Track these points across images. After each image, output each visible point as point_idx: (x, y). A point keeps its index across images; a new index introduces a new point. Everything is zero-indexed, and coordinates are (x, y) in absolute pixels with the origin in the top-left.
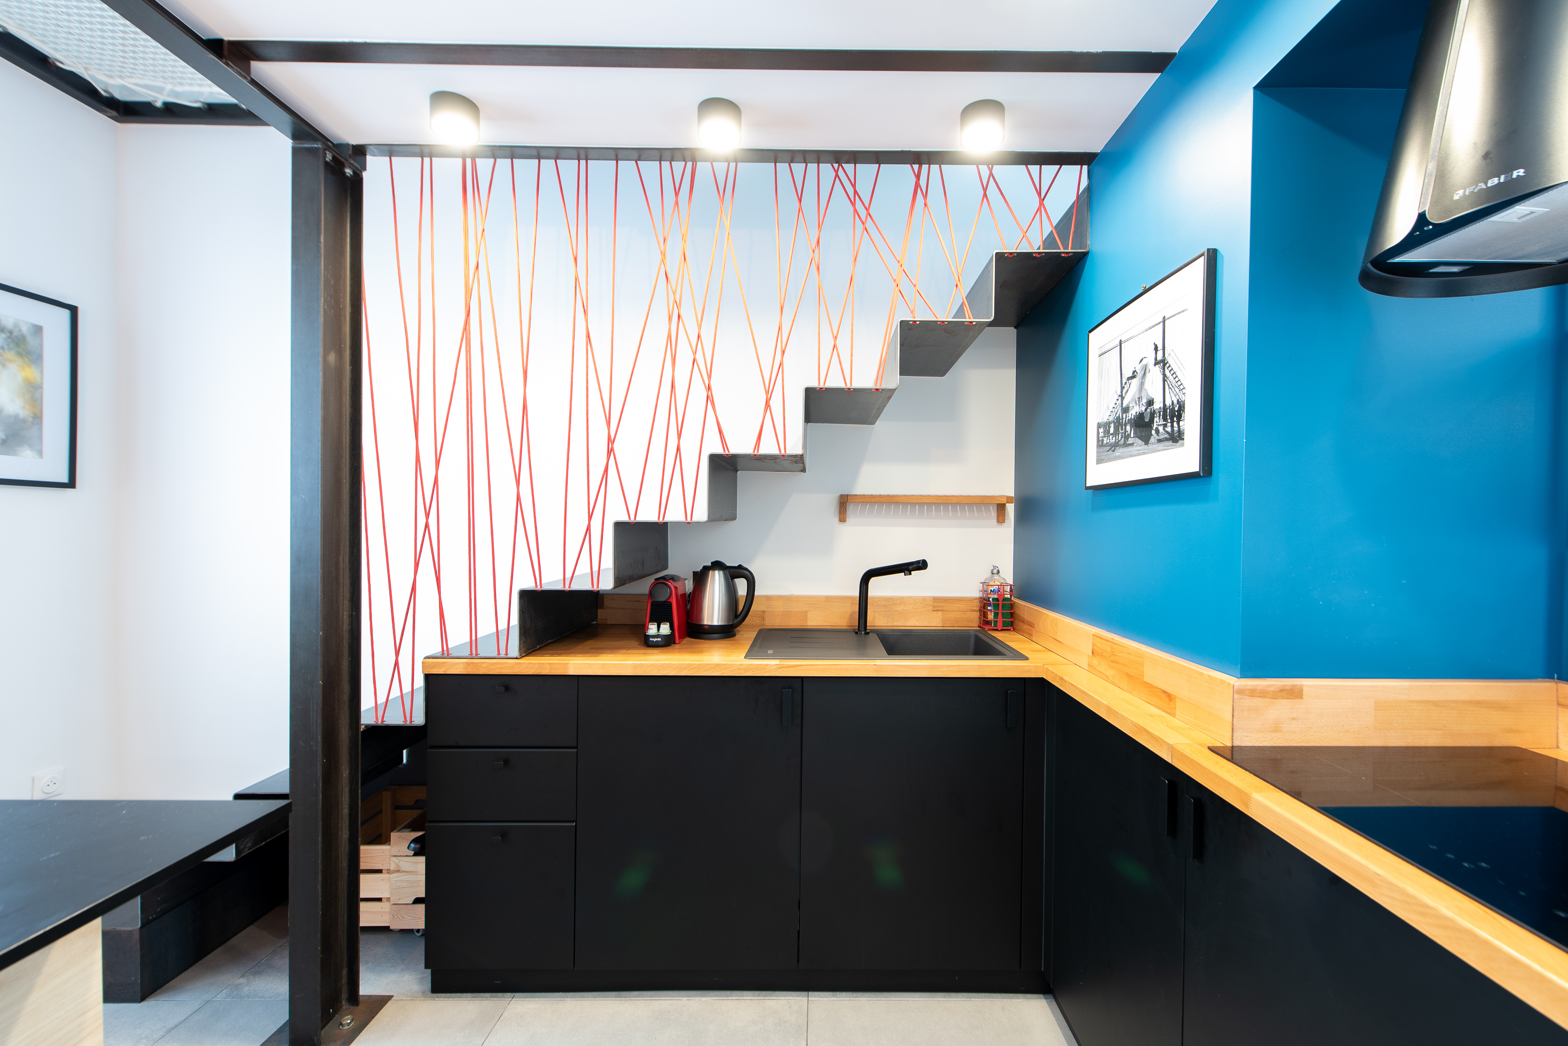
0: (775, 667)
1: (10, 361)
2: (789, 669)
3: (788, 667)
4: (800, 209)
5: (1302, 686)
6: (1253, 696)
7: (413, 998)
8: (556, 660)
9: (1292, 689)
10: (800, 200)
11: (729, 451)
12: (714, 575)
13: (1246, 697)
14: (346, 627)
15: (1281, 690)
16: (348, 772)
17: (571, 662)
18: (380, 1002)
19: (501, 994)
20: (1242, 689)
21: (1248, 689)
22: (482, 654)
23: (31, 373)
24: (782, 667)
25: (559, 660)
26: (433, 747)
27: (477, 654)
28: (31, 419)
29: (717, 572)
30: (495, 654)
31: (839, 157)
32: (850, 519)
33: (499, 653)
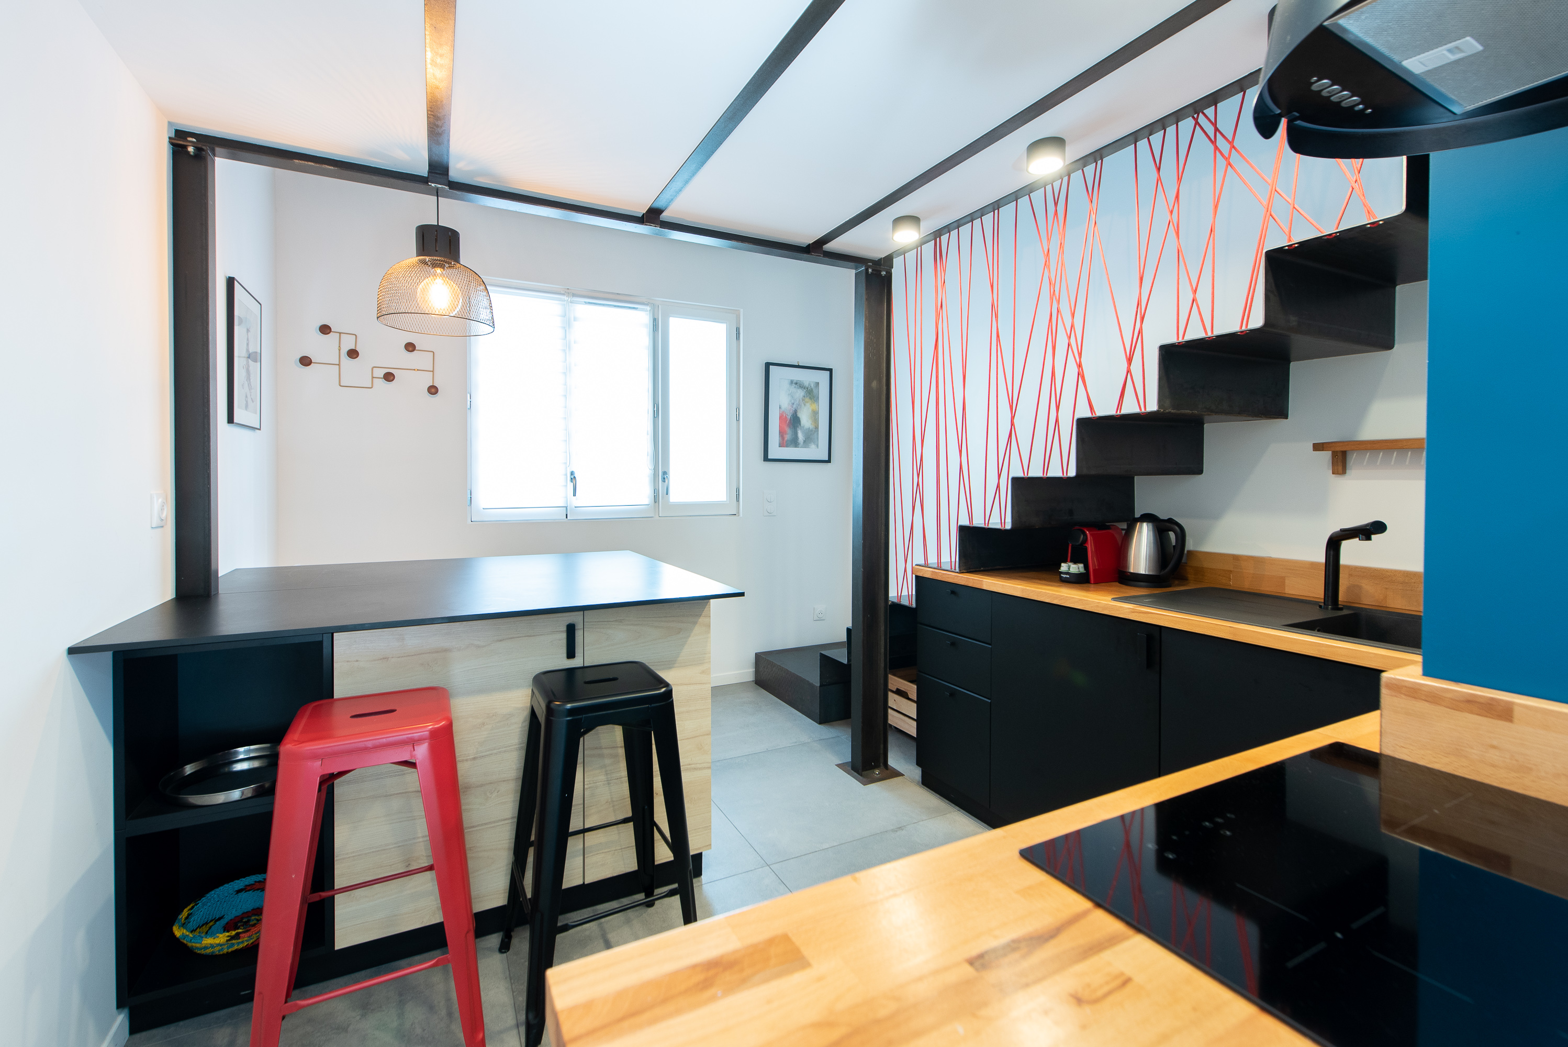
0: (1128, 610)
1: (807, 402)
2: (1141, 614)
3: (1140, 612)
4: (1159, 179)
5: (1512, 703)
6: (1415, 698)
7: (912, 781)
8: (977, 577)
9: (1490, 704)
10: (1159, 169)
11: (1095, 415)
12: (1141, 527)
13: (1403, 696)
14: (883, 541)
15: (1468, 701)
16: (883, 627)
17: (984, 580)
18: (897, 774)
19: (954, 805)
20: (1396, 685)
21: (1406, 687)
22: (943, 568)
23: (814, 406)
24: (1134, 611)
25: (979, 577)
26: (921, 624)
27: (941, 567)
28: (814, 430)
29: (1145, 525)
30: (949, 569)
31: (1196, 108)
32: (1352, 472)
33: (951, 568)
